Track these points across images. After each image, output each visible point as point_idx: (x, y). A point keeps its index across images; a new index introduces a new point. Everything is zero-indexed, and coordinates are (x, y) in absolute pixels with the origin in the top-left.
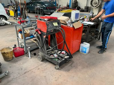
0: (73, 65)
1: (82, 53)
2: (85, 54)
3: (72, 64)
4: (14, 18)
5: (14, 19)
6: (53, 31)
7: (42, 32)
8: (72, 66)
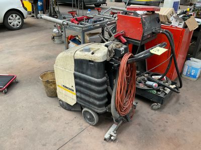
0: (180, 101)
1: (187, 77)
2: (195, 79)
3: (178, 100)
4: (32, 14)
5: (33, 16)
6: (149, 36)
7: (129, 38)
8: (180, 104)
